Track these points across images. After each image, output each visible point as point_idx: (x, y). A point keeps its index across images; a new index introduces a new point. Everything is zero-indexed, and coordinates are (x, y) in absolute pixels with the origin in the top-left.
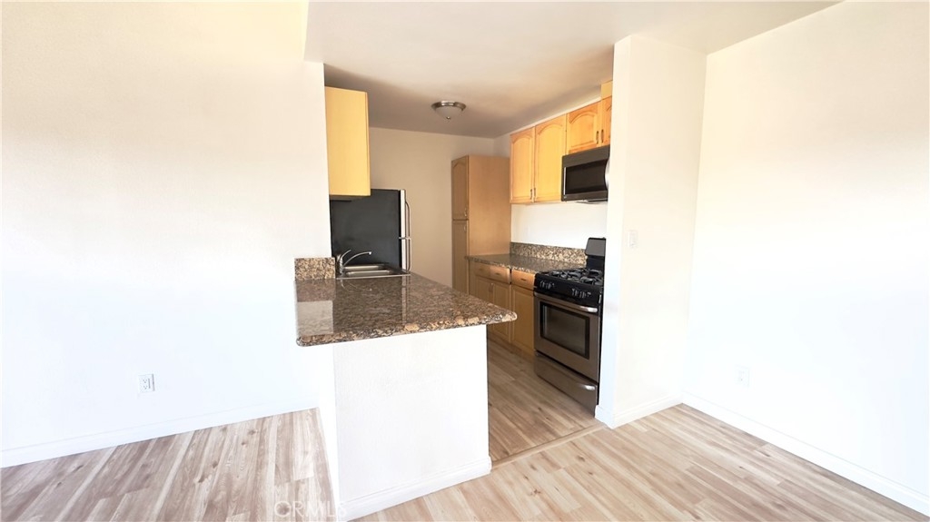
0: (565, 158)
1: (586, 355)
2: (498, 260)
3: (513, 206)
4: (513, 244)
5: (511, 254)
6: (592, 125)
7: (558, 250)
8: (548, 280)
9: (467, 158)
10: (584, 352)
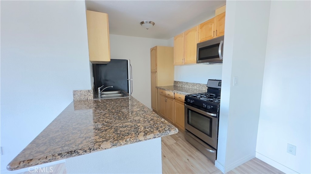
0: (198, 45)
1: (210, 135)
2: (169, 88)
3: (175, 66)
4: (175, 82)
5: (174, 86)
6: (211, 29)
7: (194, 84)
8: (191, 99)
9: (156, 47)
10: (209, 133)
